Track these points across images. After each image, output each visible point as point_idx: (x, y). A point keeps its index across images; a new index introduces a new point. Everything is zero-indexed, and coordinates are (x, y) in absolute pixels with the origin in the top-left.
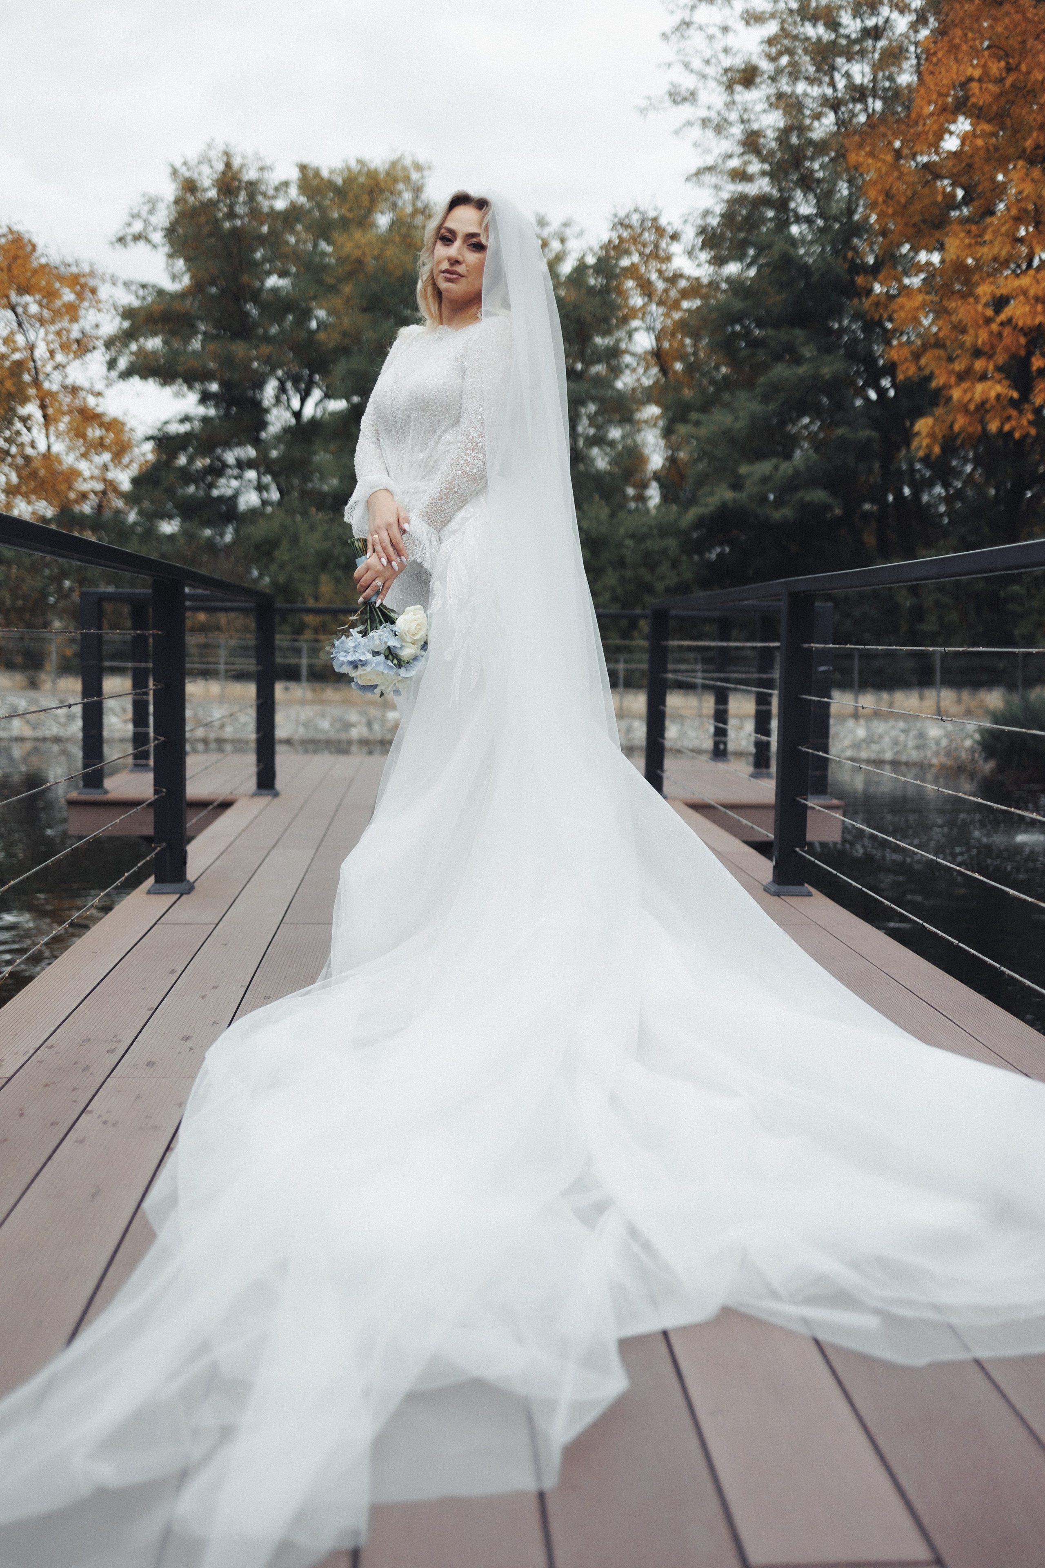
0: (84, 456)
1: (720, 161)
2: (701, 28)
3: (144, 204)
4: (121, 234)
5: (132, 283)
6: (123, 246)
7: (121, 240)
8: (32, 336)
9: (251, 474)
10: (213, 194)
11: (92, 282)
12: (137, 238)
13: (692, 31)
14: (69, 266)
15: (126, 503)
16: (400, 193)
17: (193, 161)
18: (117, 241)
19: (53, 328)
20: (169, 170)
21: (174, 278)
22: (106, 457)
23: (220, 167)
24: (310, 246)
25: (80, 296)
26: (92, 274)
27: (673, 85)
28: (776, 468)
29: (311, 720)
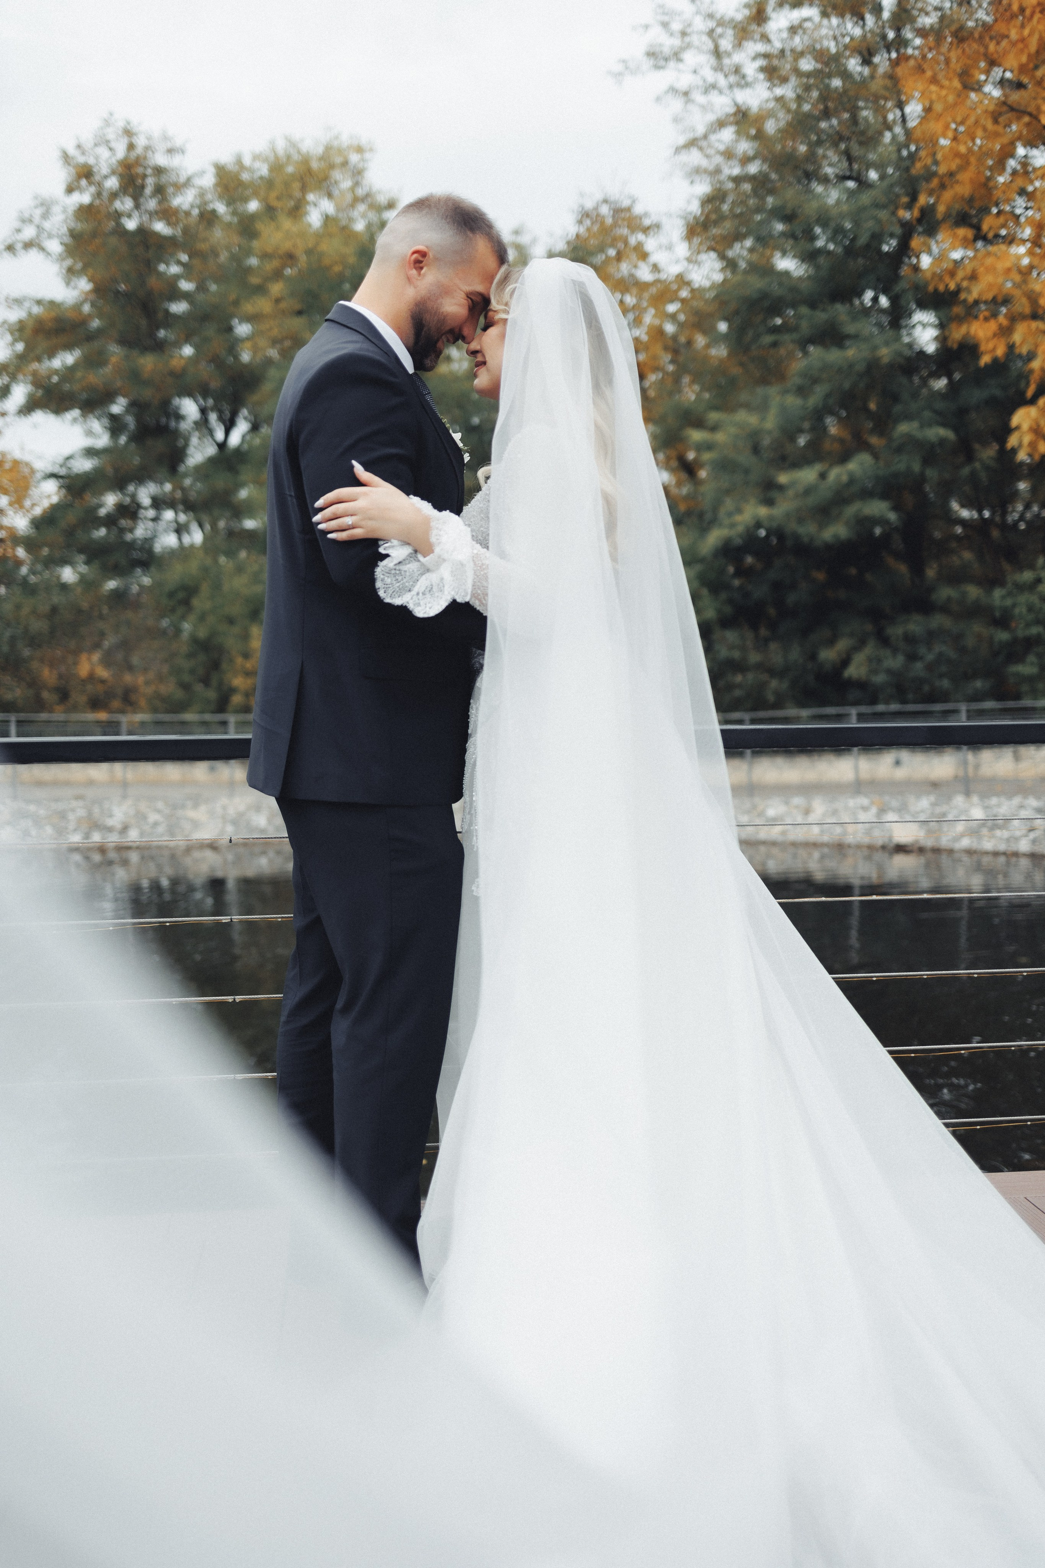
3: (36, 207)
4: (9, 241)
5: (25, 300)
6: (12, 255)
7: (10, 248)
9: (169, 515)
12: (28, 245)
15: (26, 551)
16: (336, 180)
17: (88, 144)
18: (5, 250)
20: (57, 154)
21: (68, 285)
23: (121, 149)
27: (651, 45)
29: (241, 815)
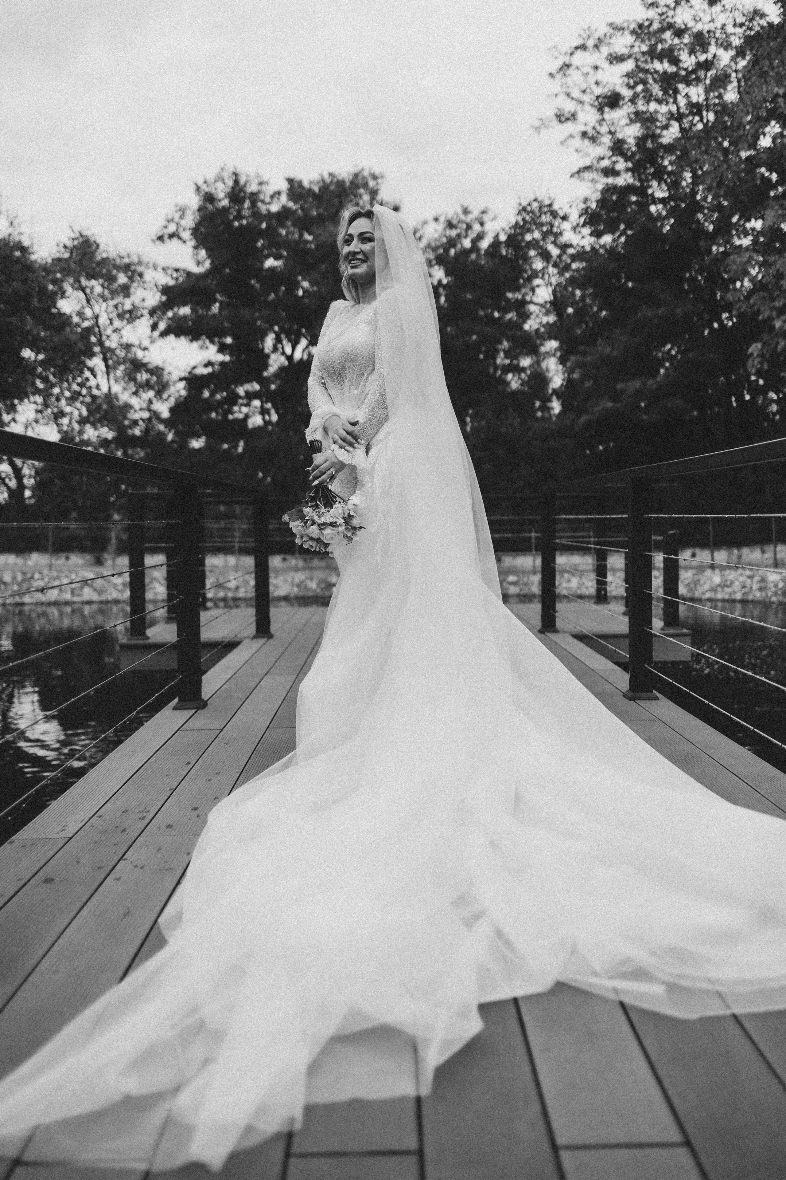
0: (135, 393)
1: (595, 162)
2: (578, 68)
3: (176, 212)
4: (160, 234)
5: (168, 268)
6: (161, 242)
7: (161, 238)
8: (97, 309)
9: (257, 403)
10: (225, 202)
11: (139, 269)
12: (171, 236)
13: (571, 71)
14: (123, 258)
15: (166, 427)
16: (361, 196)
17: (211, 180)
18: (157, 239)
19: (112, 303)
20: (194, 187)
21: (198, 263)
22: (151, 394)
23: (231, 183)
24: (296, 236)
25: (131, 279)
26: (140, 263)
27: (559, 109)
28: (644, 384)
29: (302, 582)
